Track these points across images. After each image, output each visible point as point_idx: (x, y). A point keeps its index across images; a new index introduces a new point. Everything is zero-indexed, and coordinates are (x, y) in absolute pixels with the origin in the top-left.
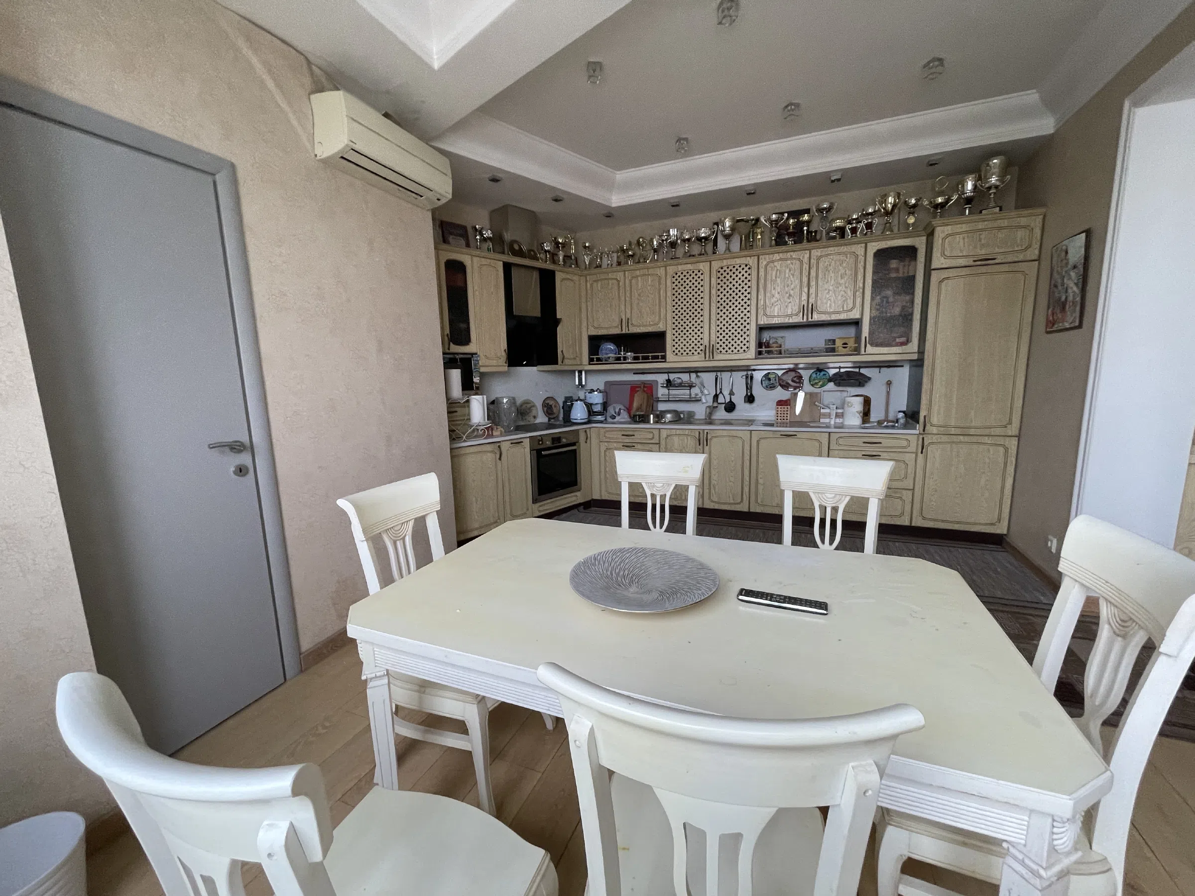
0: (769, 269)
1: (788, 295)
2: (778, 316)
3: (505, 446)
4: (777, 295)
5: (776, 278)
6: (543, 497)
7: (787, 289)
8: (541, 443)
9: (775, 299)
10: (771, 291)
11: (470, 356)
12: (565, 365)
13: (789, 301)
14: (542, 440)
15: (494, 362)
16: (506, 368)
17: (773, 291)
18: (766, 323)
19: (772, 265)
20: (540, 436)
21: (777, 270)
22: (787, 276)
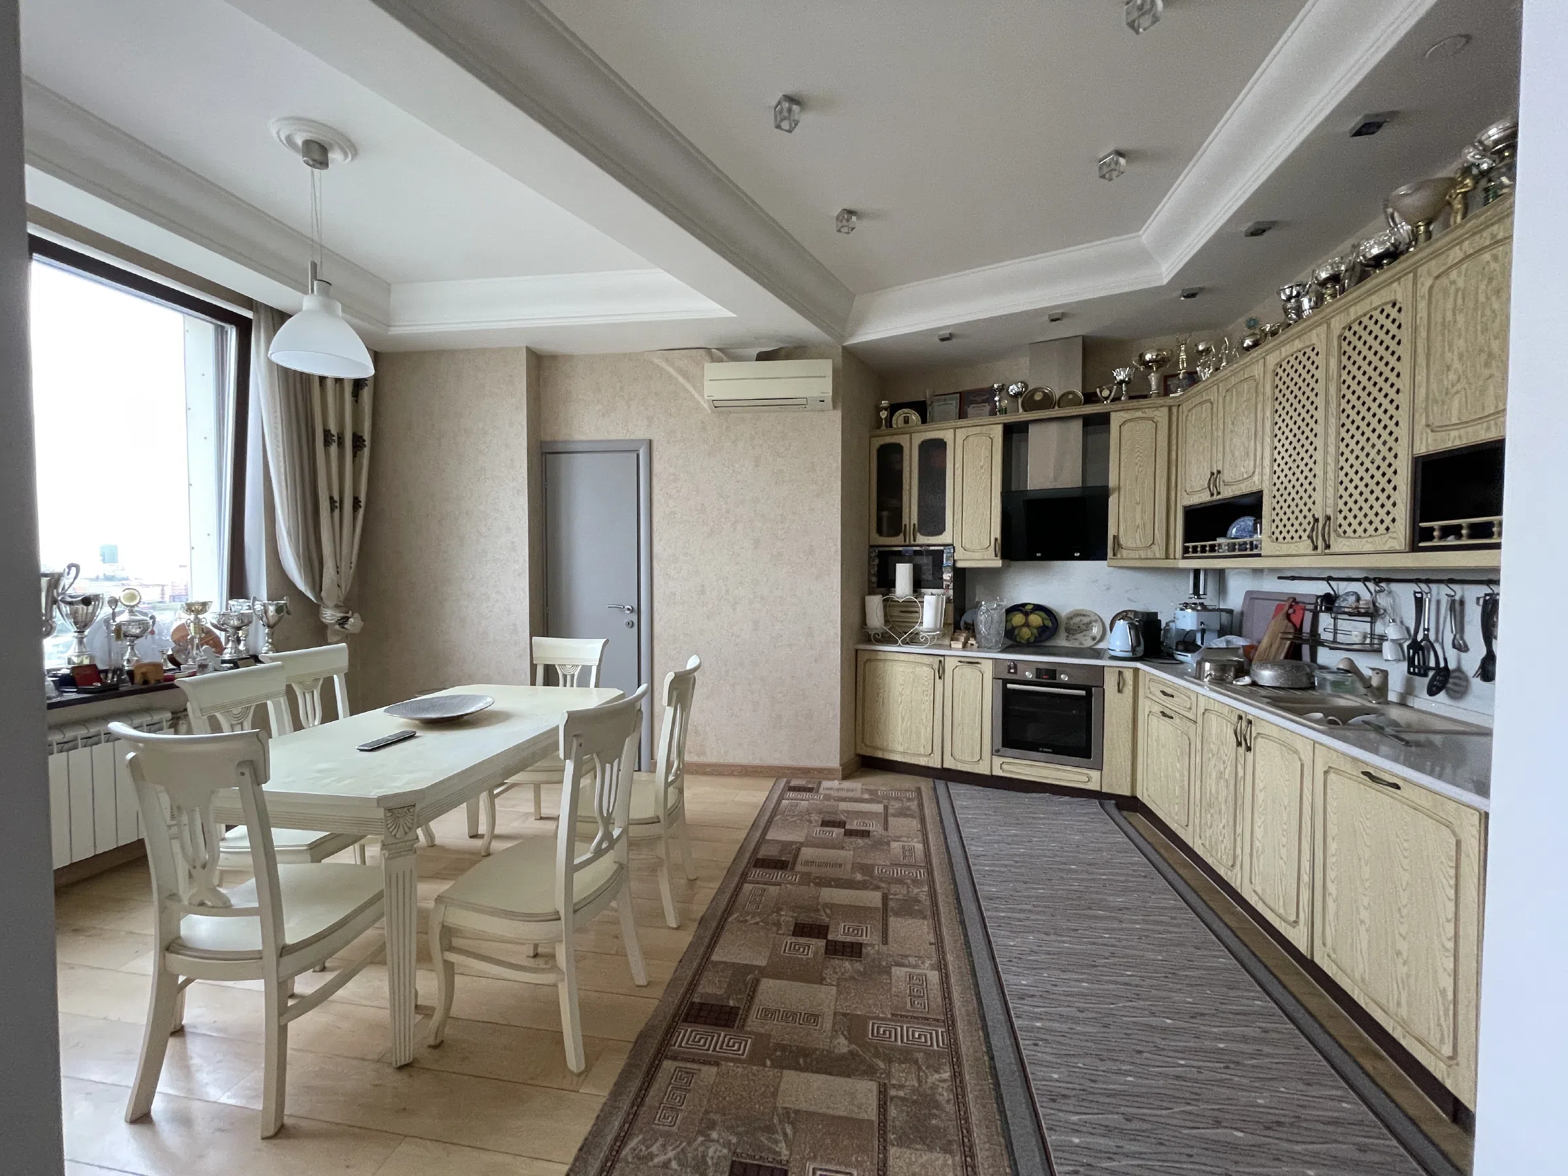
0: (1437, 295)
1: (1484, 356)
2: (1463, 424)
3: (950, 664)
4: (1457, 365)
5: (1454, 315)
6: (1010, 751)
7: (1481, 339)
8: (1012, 671)
9: (1452, 376)
10: (1442, 355)
11: (942, 548)
12: (1122, 558)
13: (1487, 372)
14: (1015, 667)
15: (977, 555)
16: (998, 563)
17: (1448, 355)
18: (1431, 448)
19: (1444, 281)
20: (1013, 661)
21: (1457, 290)
22: (1482, 298)
